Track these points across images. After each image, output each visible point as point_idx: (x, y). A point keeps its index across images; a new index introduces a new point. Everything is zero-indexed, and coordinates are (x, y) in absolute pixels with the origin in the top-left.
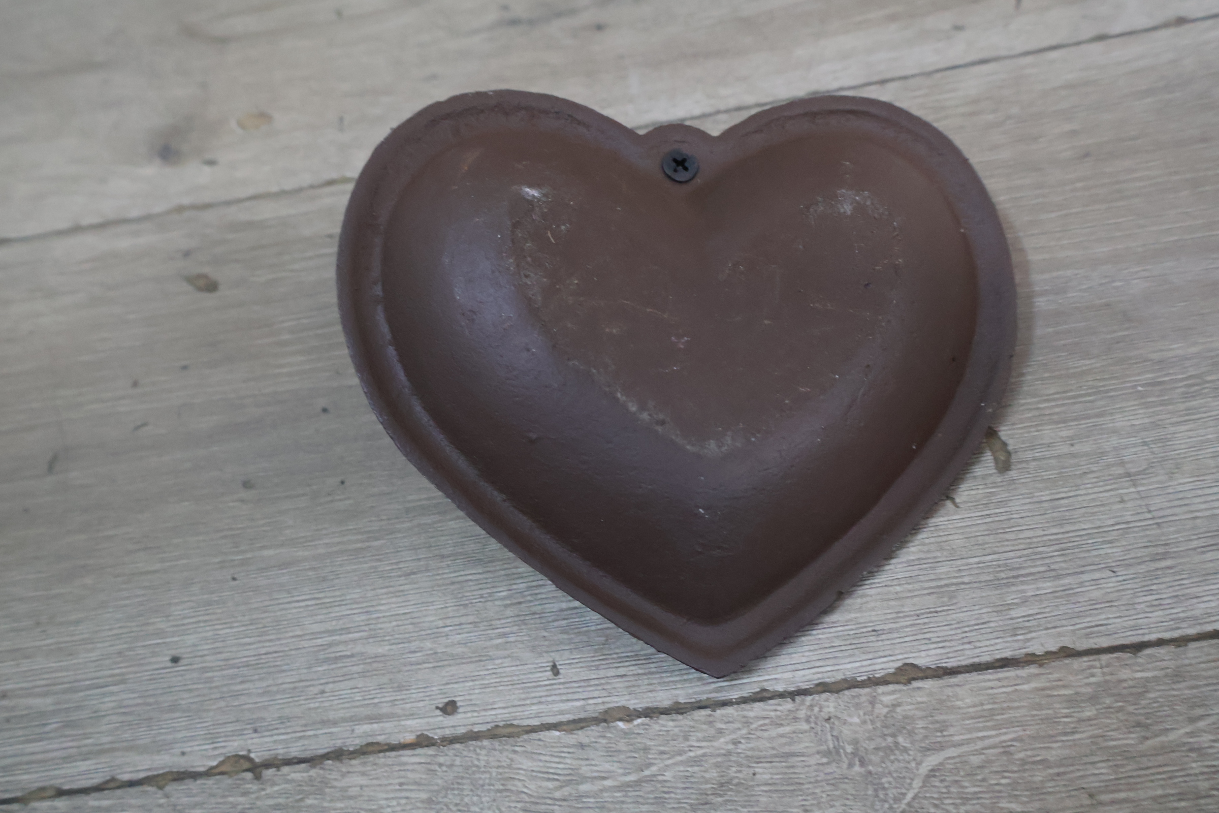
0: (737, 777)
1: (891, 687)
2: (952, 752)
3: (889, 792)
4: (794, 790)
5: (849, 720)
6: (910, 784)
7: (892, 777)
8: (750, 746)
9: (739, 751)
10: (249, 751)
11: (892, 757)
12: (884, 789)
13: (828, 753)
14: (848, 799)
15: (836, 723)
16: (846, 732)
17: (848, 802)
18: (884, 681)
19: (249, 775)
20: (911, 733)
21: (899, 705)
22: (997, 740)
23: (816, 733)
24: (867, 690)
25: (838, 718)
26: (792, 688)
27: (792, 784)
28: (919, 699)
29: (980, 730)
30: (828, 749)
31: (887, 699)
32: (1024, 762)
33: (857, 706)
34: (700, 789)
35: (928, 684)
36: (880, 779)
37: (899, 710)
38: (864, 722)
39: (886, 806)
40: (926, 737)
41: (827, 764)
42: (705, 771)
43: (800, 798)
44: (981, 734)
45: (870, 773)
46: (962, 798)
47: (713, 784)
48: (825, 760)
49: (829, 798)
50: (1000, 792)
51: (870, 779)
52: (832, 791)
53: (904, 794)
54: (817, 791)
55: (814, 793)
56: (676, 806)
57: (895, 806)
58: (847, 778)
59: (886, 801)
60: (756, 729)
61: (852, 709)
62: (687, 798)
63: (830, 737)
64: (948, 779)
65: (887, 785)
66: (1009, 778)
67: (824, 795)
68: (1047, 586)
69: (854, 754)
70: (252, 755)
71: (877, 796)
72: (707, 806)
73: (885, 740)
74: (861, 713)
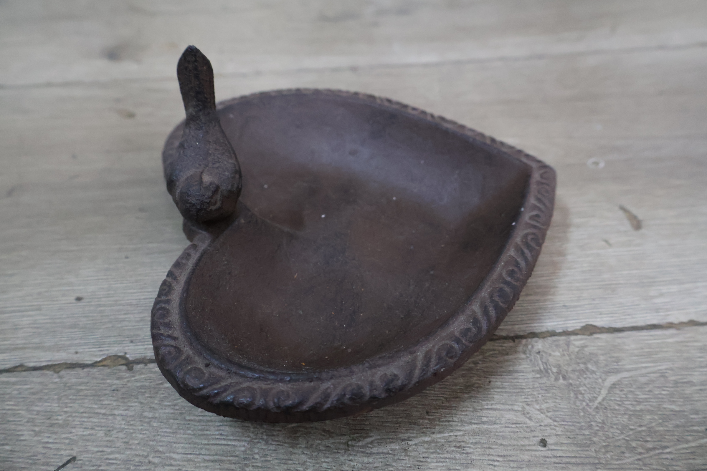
0: (478, 383)
1: (579, 337)
2: (625, 374)
3: (585, 396)
4: (519, 392)
5: (553, 353)
6: (600, 392)
7: (586, 387)
8: (485, 365)
9: (478, 368)
10: (126, 353)
11: (585, 376)
12: (581, 394)
13: (540, 371)
14: (557, 399)
15: (544, 354)
16: (551, 359)
17: (557, 401)
18: (574, 333)
19: (124, 368)
20: (596, 363)
21: (586, 346)
22: (656, 369)
23: (531, 360)
24: (563, 338)
25: (544, 352)
26: (512, 335)
27: (516, 389)
28: (599, 344)
29: (642, 363)
30: (540, 369)
31: (577, 343)
32: (676, 382)
33: (558, 346)
34: (452, 389)
35: (604, 336)
36: (578, 387)
37: (586, 349)
38: (564, 355)
39: (584, 404)
40: (607, 365)
41: (540, 378)
42: (454, 379)
43: (523, 397)
44: (644, 365)
45: (571, 384)
46: (637, 401)
47: (460, 386)
48: (538, 376)
49: (544, 398)
50: (662, 398)
51: (571, 387)
52: (545, 393)
53: (596, 398)
54: (535, 393)
55: (532, 394)
56: (435, 398)
57: (590, 404)
58: (555, 387)
59: (584, 401)
60: (489, 356)
61: (554, 348)
62: (442, 394)
63: (540, 362)
64: (625, 389)
65: (583, 392)
66: (668, 391)
67: (540, 396)
68: (674, 288)
69: (559, 373)
70: (128, 356)
71: (577, 398)
72: (457, 399)
73: (579, 366)
74: (561, 350)
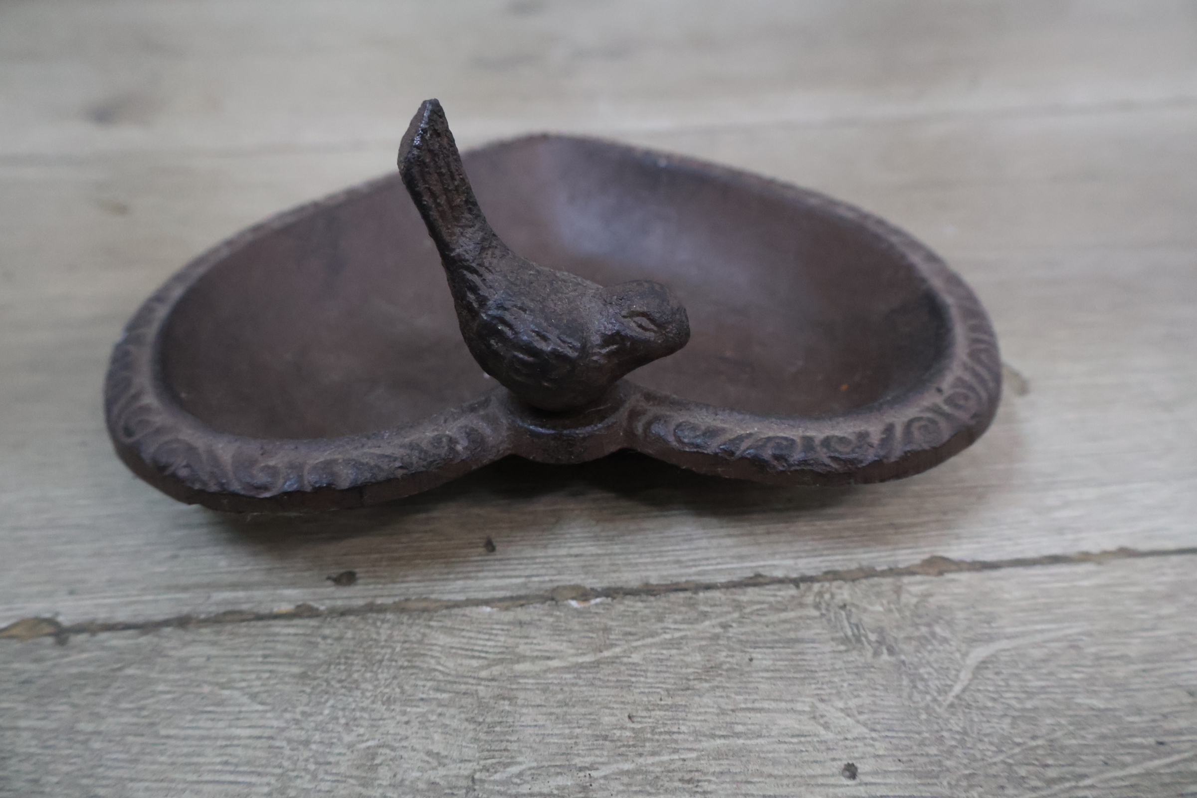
0: (729, 662)
1: (918, 578)
2: (1004, 644)
3: (930, 683)
4: (805, 678)
5: (870, 608)
6: (957, 676)
7: (932, 667)
8: (743, 630)
9: (730, 635)
10: (57, 614)
11: (930, 647)
12: (922, 679)
13: (845, 640)
14: (876, 689)
15: (854, 610)
16: (866, 619)
17: (877, 693)
18: (910, 572)
19: (50, 640)
20: (950, 624)
21: (931, 595)
22: (1060, 634)
23: (829, 621)
24: (889, 580)
25: (853, 605)
26: (794, 575)
27: (800, 672)
28: (956, 591)
29: (1037, 623)
30: (846, 637)
31: (915, 589)
32: (1098, 657)
33: (879, 595)
34: (679, 673)
35: (965, 577)
36: (916, 668)
37: (931, 600)
38: (890, 611)
39: (928, 698)
40: (970, 628)
41: (846, 651)
42: (684, 655)
43: (813, 686)
44: (1038, 627)
45: (903, 662)
46: (1026, 692)
47: (696, 668)
48: (842, 648)
49: (851, 688)
50: (1074, 686)
51: (903, 668)
52: (854, 680)
53: (951, 686)
54: (836, 679)
55: (830, 682)
56: (646, 690)
57: (940, 698)
58: (873, 667)
59: (927, 693)
60: (752, 613)
61: (873, 598)
62: (660, 683)
63: (846, 623)
64: (1004, 671)
65: (926, 676)
66: (1082, 672)
67: (845, 685)
68: (1090, 493)
69: (880, 643)
70: (60, 619)
71: (915, 687)
72: (689, 692)
73: (918, 629)
74: (885, 602)
